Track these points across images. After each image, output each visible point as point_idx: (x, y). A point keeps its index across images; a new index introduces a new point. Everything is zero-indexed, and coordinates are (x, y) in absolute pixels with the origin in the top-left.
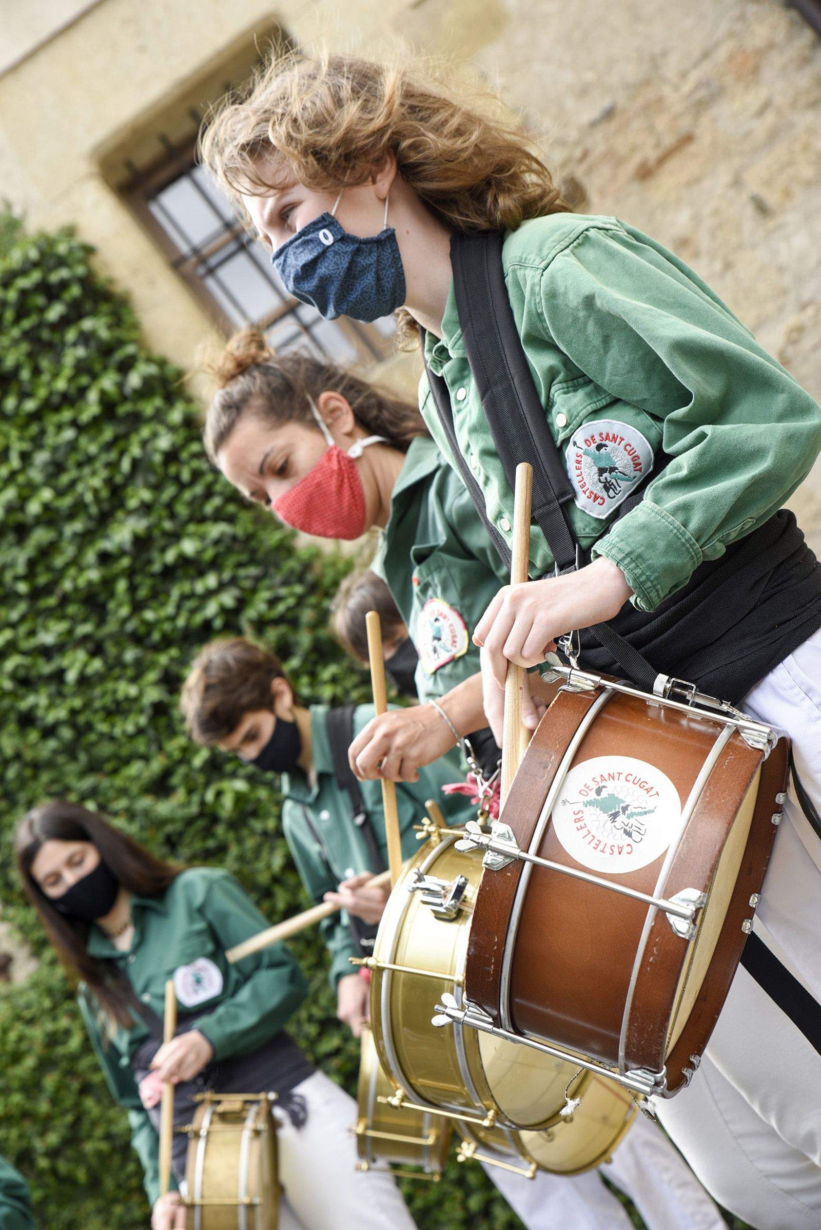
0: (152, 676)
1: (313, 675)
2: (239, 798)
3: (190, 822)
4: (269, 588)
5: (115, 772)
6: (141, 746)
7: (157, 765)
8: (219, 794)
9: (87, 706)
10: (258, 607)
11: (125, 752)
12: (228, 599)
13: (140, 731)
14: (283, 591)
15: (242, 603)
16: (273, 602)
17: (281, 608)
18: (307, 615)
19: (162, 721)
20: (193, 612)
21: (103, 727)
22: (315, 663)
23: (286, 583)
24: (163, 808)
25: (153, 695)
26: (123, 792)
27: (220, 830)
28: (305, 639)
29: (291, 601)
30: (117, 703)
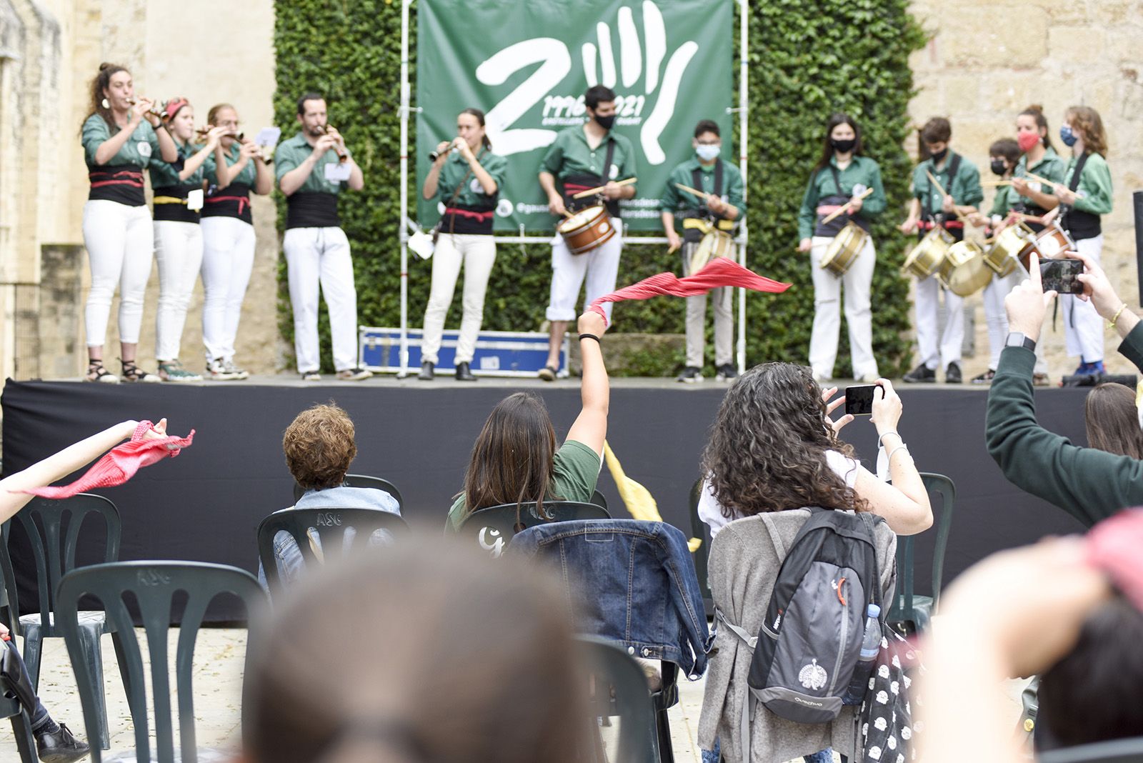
0: (815, 23)
1: (879, 71)
2: (818, 99)
3: (792, 92)
4: (886, 23)
5: (773, 50)
6: (793, 48)
7: (794, 61)
8: (811, 90)
9: (782, 15)
10: (877, 28)
11: (784, 45)
12: (868, 16)
13: (796, 42)
14: (890, 28)
15: (873, 21)
16: (884, 30)
17: (886, 35)
18: (894, 46)
19: (807, 44)
20: (850, 10)
21: (781, 29)
22: (883, 66)
23: (893, 25)
24: (785, 80)
25: (812, 32)
26: (772, 61)
27: (800, 105)
28: (886, 55)
29: (891, 35)
30: (794, 23)
